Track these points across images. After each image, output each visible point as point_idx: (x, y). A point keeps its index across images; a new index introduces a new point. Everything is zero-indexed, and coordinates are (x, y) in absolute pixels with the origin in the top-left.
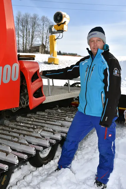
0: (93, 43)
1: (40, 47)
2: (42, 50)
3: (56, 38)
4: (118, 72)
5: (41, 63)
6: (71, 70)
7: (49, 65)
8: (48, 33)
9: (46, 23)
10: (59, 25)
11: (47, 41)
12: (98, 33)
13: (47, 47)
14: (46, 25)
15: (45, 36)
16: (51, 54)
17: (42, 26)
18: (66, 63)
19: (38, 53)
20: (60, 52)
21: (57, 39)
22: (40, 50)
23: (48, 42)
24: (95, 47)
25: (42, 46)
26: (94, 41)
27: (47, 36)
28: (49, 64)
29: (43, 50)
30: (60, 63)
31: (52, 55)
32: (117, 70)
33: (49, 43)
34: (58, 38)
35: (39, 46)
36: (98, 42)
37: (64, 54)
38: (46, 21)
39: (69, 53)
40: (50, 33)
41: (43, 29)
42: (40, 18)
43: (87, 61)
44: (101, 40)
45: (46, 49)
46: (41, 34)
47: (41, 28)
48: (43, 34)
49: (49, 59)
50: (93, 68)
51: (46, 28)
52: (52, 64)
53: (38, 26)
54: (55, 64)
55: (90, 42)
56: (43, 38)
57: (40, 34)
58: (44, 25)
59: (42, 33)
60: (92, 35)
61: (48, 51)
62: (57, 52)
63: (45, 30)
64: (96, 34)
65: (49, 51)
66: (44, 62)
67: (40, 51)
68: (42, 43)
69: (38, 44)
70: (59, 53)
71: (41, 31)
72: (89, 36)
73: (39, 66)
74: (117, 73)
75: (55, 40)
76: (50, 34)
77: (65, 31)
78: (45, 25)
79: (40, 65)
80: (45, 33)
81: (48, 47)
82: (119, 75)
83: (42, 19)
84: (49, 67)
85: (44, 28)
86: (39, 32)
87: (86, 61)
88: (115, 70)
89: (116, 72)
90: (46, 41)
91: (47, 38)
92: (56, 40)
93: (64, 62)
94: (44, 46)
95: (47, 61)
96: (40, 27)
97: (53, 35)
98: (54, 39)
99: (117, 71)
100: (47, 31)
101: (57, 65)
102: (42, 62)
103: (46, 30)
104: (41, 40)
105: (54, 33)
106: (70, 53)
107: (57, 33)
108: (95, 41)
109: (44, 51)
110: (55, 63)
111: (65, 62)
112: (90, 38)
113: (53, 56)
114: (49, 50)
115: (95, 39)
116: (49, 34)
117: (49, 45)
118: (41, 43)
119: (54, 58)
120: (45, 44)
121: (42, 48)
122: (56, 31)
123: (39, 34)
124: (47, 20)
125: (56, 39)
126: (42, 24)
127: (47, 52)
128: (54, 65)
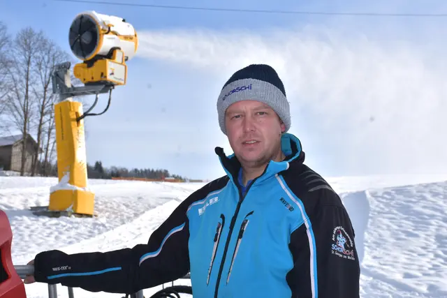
0: (239, 121)
1: (16, 151)
2: (24, 160)
3: (81, 113)
4: (348, 242)
5: (20, 213)
6: (155, 255)
7: (54, 221)
8: (48, 94)
9: (38, 54)
10: (90, 64)
11: (46, 125)
12: (258, 85)
13: (47, 149)
14: (39, 65)
15: (36, 104)
16: (63, 175)
17: (22, 69)
18: (124, 207)
19: (8, 173)
20: (98, 165)
21: (85, 114)
22: (16, 161)
23: (50, 129)
24: (247, 138)
25: (23, 143)
26: (243, 115)
27: (43, 107)
28: (55, 214)
29: (29, 161)
30: (101, 211)
31: (66, 178)
32: (344, 235)
33: (54, 131)
34: (91, 112)
35: (10, 147)
36: (261, 119)
37: (117, 175)
38: (39, 47)
39: (136, 170)
40: (54, 92)
41: (27, 79)
42: (14, 38)
43: (216, 199)
44: (273, 113)
45: (41, 157)
46: (19, 99)
47: (17, 77)
48: (27, 97)
49: (54, 195)
50: (243, 224)
51: (41, 74)
52: (65, 214)
53: (6, 66)
54: (81, 215)
55: (227, 119)
56: (26, 113)
57: (15, 97)
58: (28, 63)
59: (22, 93)
60: (234, 91)
61: (49, 165)
62: (89, 169)
63: (34, 83)
64: (250, 87)
65: (54, 162)
66: (33, 209)
67: (13, 166)
68: (25, 133)
69: (5, 138)
70: (97, 172)
71: (19, 86)
72: (223, 98)
73: (12, 228)
74: (345, 245)
75: (78, 120)
76: (57, 96)
77: (118, 84)
78: (33, 65)
79: (14, 223)
80: (36, 93)
81: (50, 148)
82: (352, 253)
83: (22, 42)
84: (54, 228)
85: (31, 74)
86: (11, 89)
87: (213, 199)
88: (338, 233)
89: (341, 241)
90: (41, 124)
91: (42, 114)
92: (82, 121)
93: (115, 206)
94: (30, 145)
95: (45, 202)
96: (11, 70)
97: (70, 99)
98: (75, 117)
99: (344, 240)
100: (45, 88)
101: (89, 220)
102: (22, 208)
103: (39, 82)
104: (18, 123)
105: (73, 95)
106: (139, 169)
107: (84, 94)
108: (249, 115)
109: (33, 166)
110: (79, 211)
111: (119, 206)
112: (226, 103)
113: (71, 181)
114: (54, 160)
115: (248, 108)
116: (51, 97)
117: (52, 141)
118: (19, 133)
119: (76, 192)
120: (35, 138)
121: (23, 152)
122: (83, 85)
123: (10, 99)
124: (44, 45)
125: (83, 117)
126: (21, 59)
127: (44, 170)
128: (74, 218)
